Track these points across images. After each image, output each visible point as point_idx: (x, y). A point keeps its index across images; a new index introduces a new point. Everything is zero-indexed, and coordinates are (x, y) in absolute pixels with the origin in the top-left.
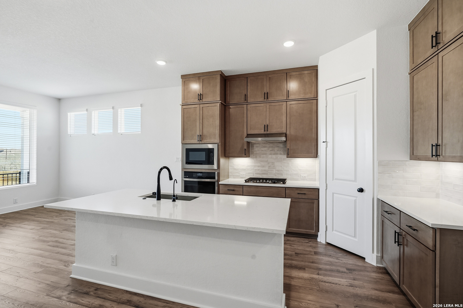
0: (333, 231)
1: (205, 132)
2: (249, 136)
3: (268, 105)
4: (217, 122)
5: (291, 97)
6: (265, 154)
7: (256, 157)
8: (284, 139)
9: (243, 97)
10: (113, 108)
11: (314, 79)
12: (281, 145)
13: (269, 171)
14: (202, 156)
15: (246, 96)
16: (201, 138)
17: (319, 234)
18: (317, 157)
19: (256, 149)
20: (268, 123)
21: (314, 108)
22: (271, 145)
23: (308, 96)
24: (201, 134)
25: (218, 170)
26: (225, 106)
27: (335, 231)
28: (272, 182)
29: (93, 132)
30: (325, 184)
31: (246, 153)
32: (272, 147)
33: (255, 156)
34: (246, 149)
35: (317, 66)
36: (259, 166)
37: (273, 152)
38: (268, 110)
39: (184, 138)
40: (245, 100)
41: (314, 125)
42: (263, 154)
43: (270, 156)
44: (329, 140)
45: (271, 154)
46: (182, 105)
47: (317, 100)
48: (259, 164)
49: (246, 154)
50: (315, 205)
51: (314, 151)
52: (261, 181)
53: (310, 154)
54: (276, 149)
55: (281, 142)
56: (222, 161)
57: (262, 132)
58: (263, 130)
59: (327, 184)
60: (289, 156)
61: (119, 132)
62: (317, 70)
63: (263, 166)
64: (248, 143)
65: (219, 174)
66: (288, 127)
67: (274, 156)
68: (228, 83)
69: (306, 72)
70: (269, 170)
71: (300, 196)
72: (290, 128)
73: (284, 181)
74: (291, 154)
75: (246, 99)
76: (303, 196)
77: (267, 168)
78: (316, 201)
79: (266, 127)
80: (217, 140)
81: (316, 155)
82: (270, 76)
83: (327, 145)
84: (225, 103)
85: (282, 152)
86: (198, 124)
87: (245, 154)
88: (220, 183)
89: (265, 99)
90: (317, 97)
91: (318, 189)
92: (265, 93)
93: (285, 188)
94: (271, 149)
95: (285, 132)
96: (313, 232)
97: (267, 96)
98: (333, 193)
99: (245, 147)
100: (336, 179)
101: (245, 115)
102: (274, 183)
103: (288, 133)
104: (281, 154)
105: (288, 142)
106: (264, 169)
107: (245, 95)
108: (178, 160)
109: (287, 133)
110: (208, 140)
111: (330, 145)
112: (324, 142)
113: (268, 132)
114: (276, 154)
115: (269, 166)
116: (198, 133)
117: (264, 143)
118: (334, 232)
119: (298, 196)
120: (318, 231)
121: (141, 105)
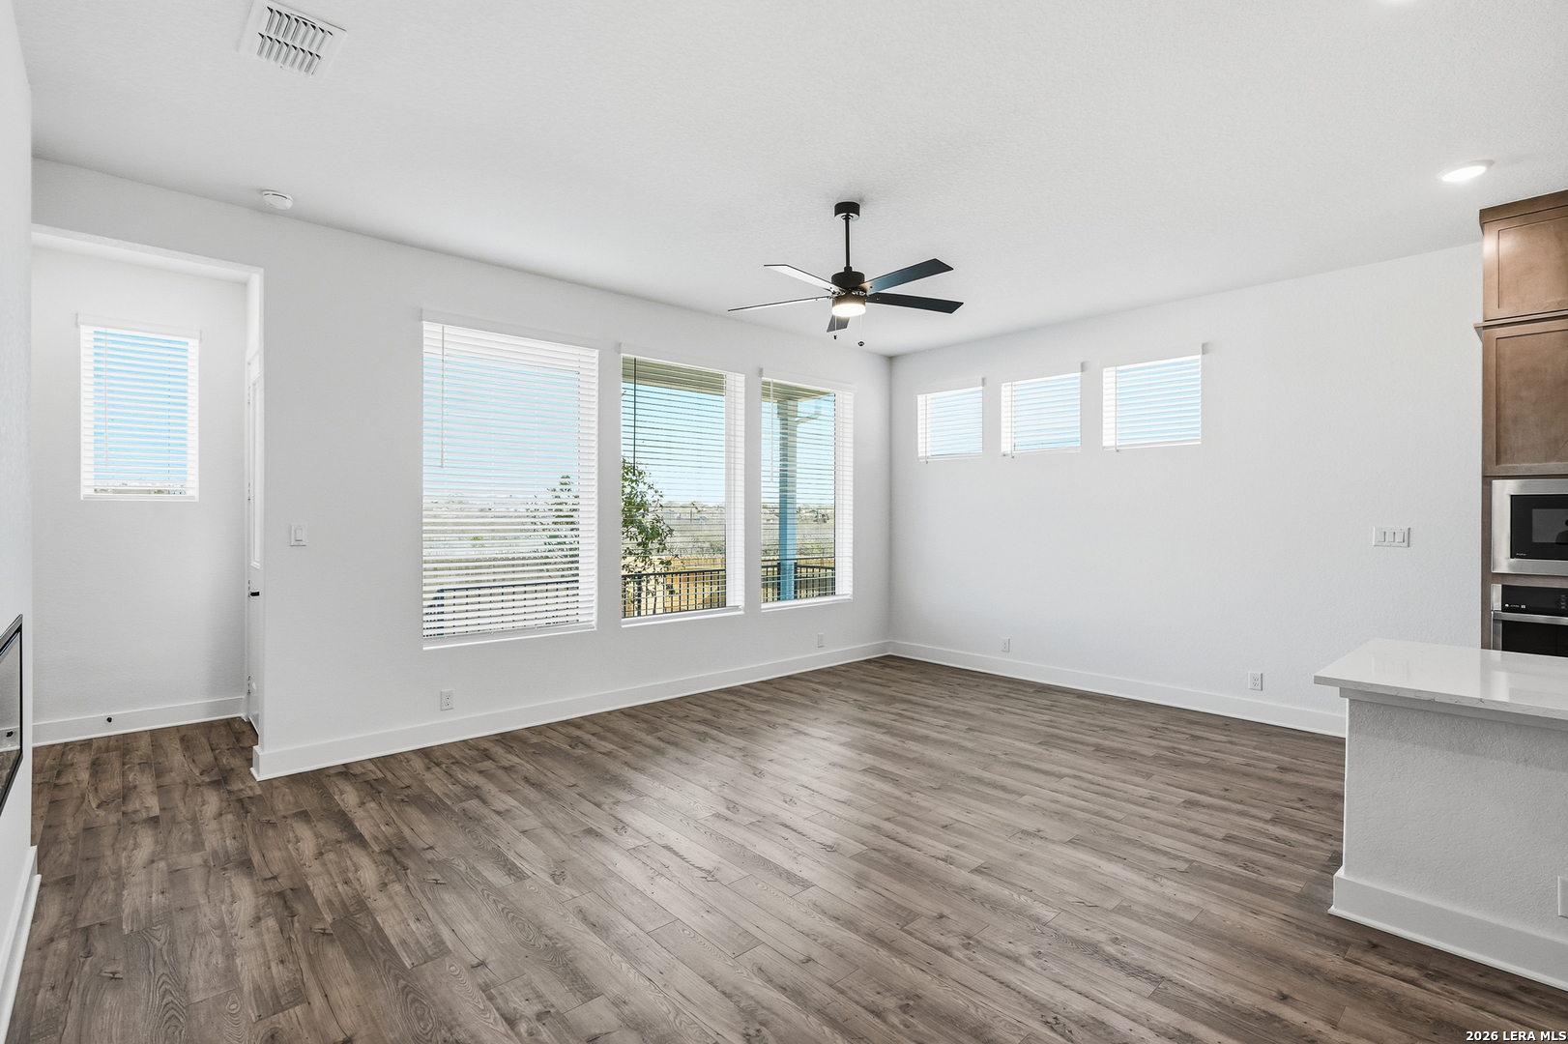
10: (1083, 368)
29: (1005, 448)
39: (1496, 451)
121: (1204, 346)
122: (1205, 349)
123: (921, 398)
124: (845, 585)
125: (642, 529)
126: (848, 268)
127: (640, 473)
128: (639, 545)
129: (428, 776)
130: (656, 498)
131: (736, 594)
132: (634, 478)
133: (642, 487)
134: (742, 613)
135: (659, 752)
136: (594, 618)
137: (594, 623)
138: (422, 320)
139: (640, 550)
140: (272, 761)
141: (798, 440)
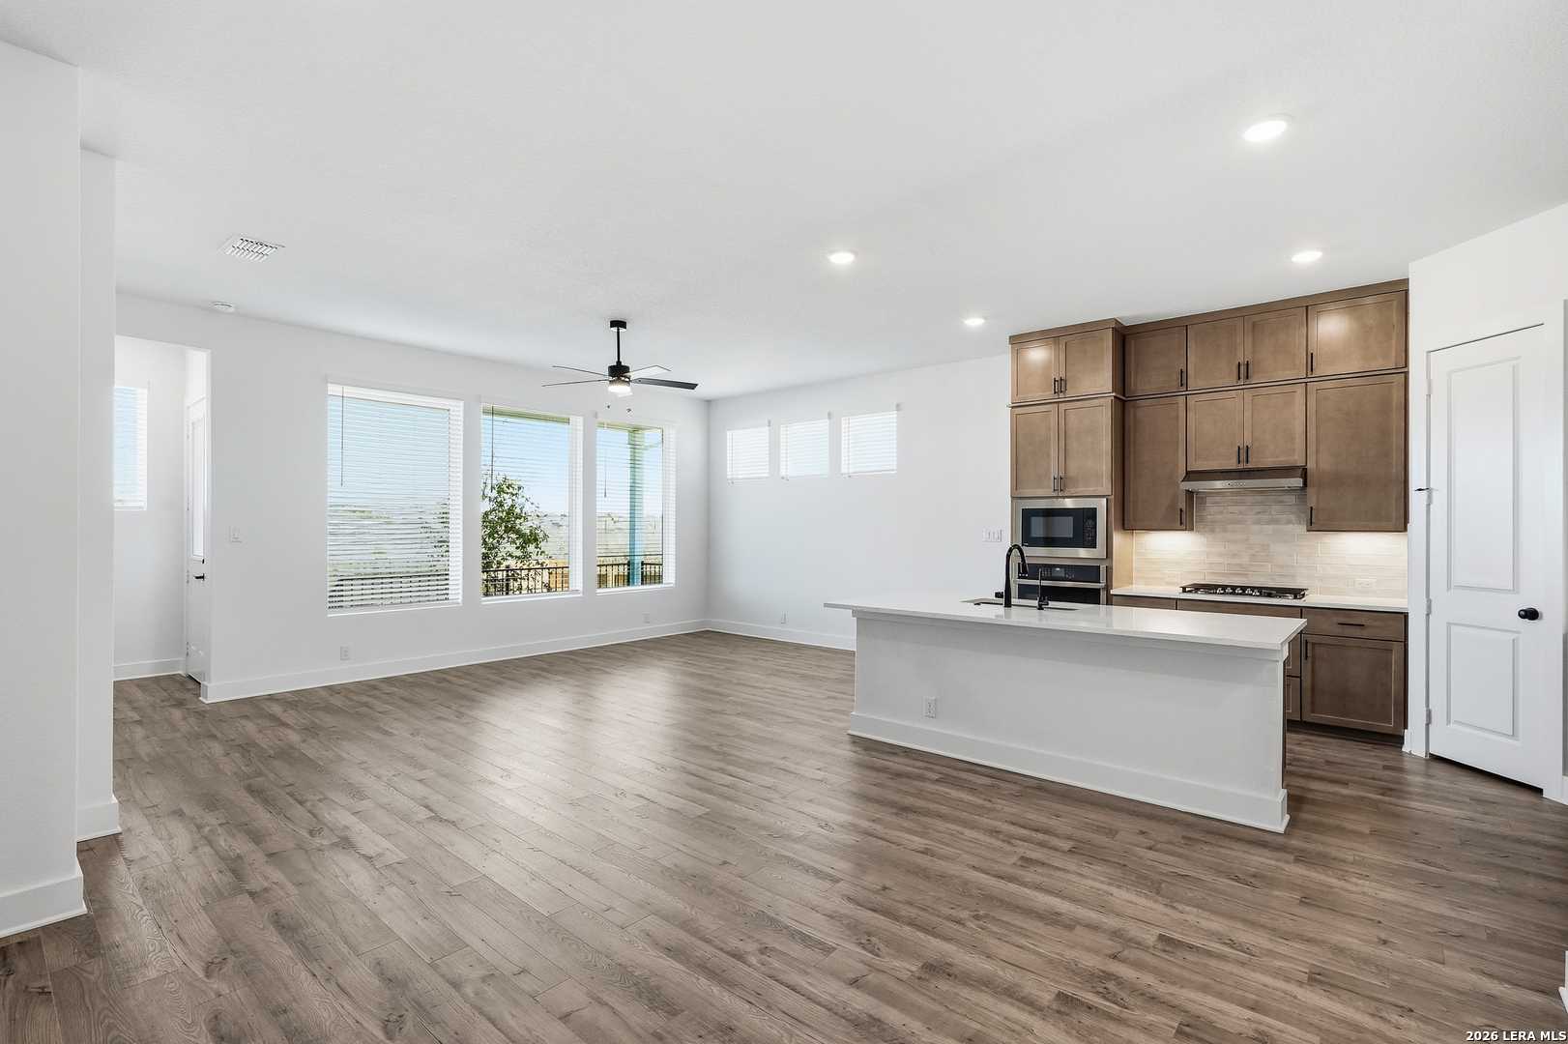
0: (1448, 722)
1: (1073, 470)
2: (1191, 475)
3: (1248, 395)
4: (1106, 443)
5: (1322, 369)
6: (1241, 522)
7: (1212, 531)
8: (1298, 482)
9: (1176, 376)
10: (830, 415)
11: (1395, 317)
12: (1292, 499)
13: (1252, 569)
14: (1065, 528)
15: (1183, 375)
16: (1062, 484)
17: (1407, 733)
18: (1405, 529)
19: (1214, 509)
20: (1248, 441)
21: (1397, 395)
22: (1260, 498)
23: (1377, 364)
24: (1062, 474)
25: (1108, 561)
26: (1124, 402)
27: (1456, 722)
28: (1260, 592)
29: (783, 473)
30: (1425, 599)
31: (1183, 517)
32: (1262, 503)
33: (1210, 528)
34: (1184, 509)
35: (1406, 281)
36: (1220, 555)
37: (1266, 517)
38: (1248, 407)
39: (1016, 483)
40: (1182, 385)
41: (1396, 441)
42: (1233, 522)
43: (1256, 527)
44: (1438, 482)
45: (1258, 522)
46: (1013, 407)
47: (1406, 374)
48: (1222, 550)
49: (1184, 521)
50: (1395, 658)
51: (1395, 513)
52: (1229, 590)
53: (1384, 523)
54: (1275, 509)
55: (1291, 490)
56: (1118, 539)
57: (1232, 464)
58: (1234, 460)
59: (1429, 602)
60: (1314, 527)
61: (843, 471)
62: (1407, 292)
63: (1235, 555)
64: (1190, 494)
65: (1109, 570)
66: (1312, 449)
67: (1269, 528)
68: (1132, 346)
69: (1369, 300)
70: (1252, 565)
71: (1348, 631)
72: (1317, 452)
73: (1297, 593)
74: (1319, 522)
75: (1184, 382)
76: (1357, 632)
77: (1245, 560)
78: (1397, 647)
79: (1244, 453)
80: (1106, 487)
81: (1402, 525)
82: (1256, 318)
83: (1430, 497)
84: (1124, 395)
85: (1292, 517)
86: (1053, 453)
87: (1181, 523)
88: (1112, 592)
89: (1239, 379)
90: (1406, 365)
91: (1406, 616)
92: (1239, 365)
93: (1301, 608)
94: (1257, 509)
95: (1301, 463)
96: (1388, 727)
97: (1244, 371)
98: (1449, 625)
99: (1182, 505)
100: (1458, 587)
101: (1182, 424)
102: (1269, 595)
103: (1311, 465)
104: (1289, 522)
105: (1311, 491)
106: (1236, 561)
107: (1182, 372)
108: (992, 537)
109: (1308, 467)
110: (1080, 489)
111: (1439, 498)
112: (1419, 490)
113: (1250, 466)
114: (1276, 522)
115: (1255, 555)
116: (1054, 473)
117: (1237, 494)
118: (1452, 726)
119: (1339, 630)
120: (1406, 727)
121: (897, 405)
122: (898, 407)
123: (729, 433)
124: (670, 577)
125: (520, 535)
126: (619, 362)
127: (519, 488)
128: (517, 548)
129: (331, 698)
130: (533, 508)
131: (577, 581)
132: (514, 492)
133: (520, 501)
134: (581, 595)
135: (501, 683)
136: (460, 597)
137: (460, 601)
138: (327, 383)
139: (519, 553)
140: (215, 692)
141: (645, 463)
